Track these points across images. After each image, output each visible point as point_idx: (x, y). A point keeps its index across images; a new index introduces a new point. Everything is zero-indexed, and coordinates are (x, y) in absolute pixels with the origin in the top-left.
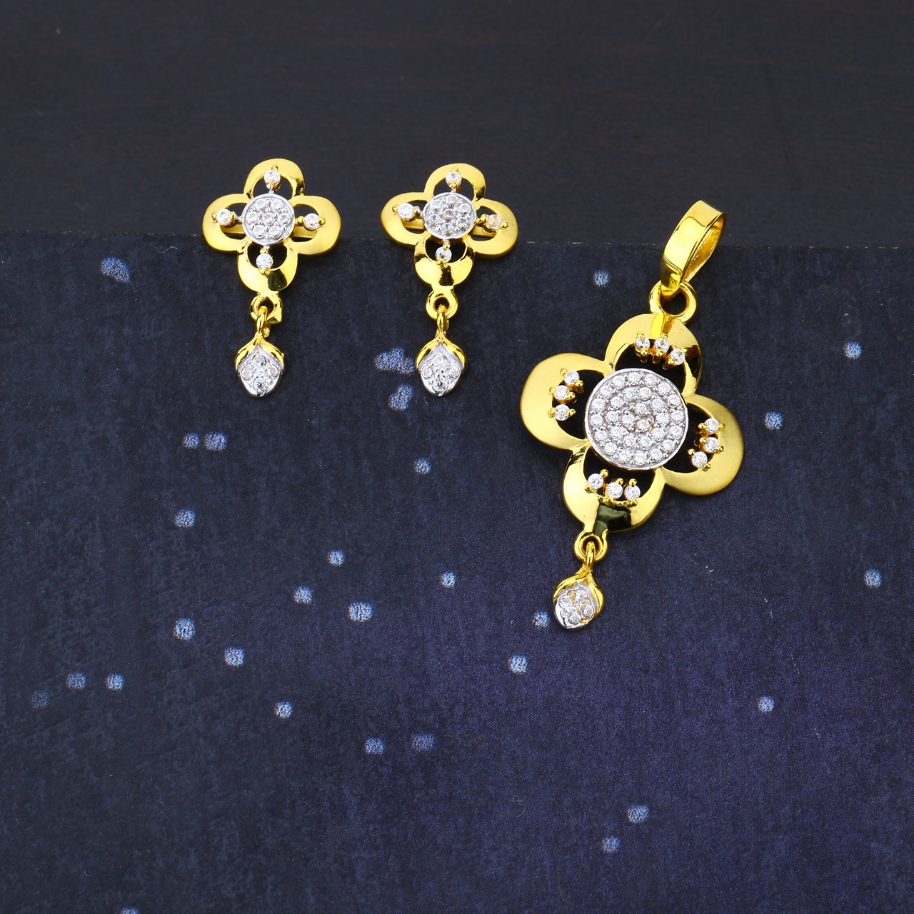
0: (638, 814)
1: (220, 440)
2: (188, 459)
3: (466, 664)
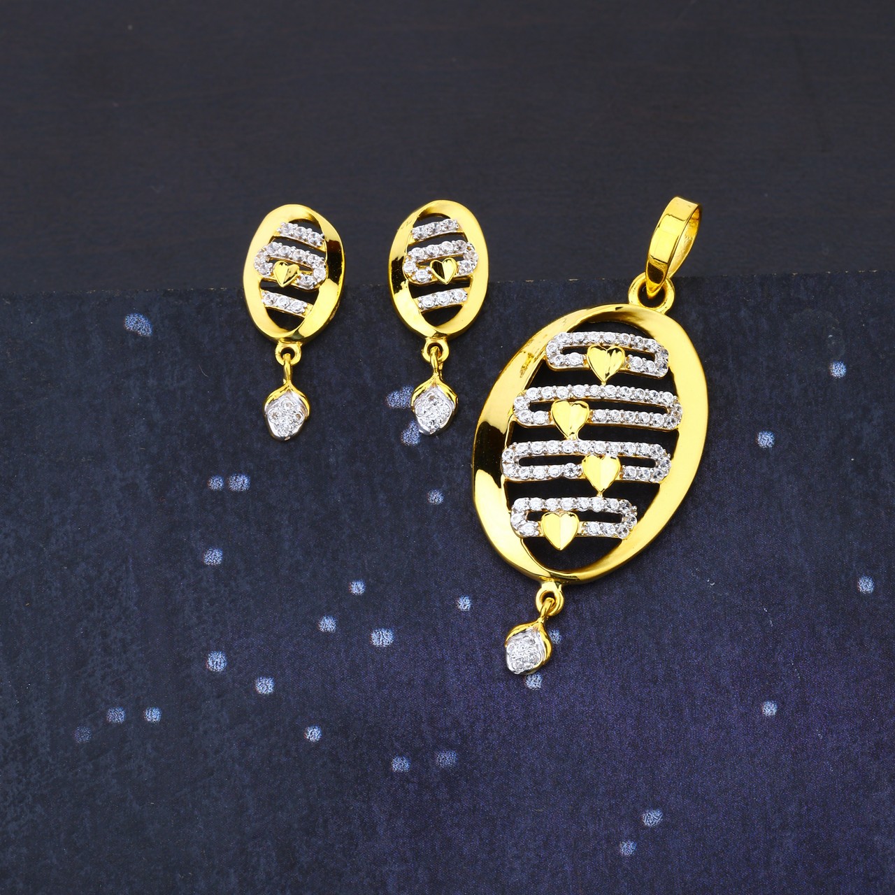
0: (652, 818)
1: (244, 480)
2: (214, 500)
3: (484, 683)
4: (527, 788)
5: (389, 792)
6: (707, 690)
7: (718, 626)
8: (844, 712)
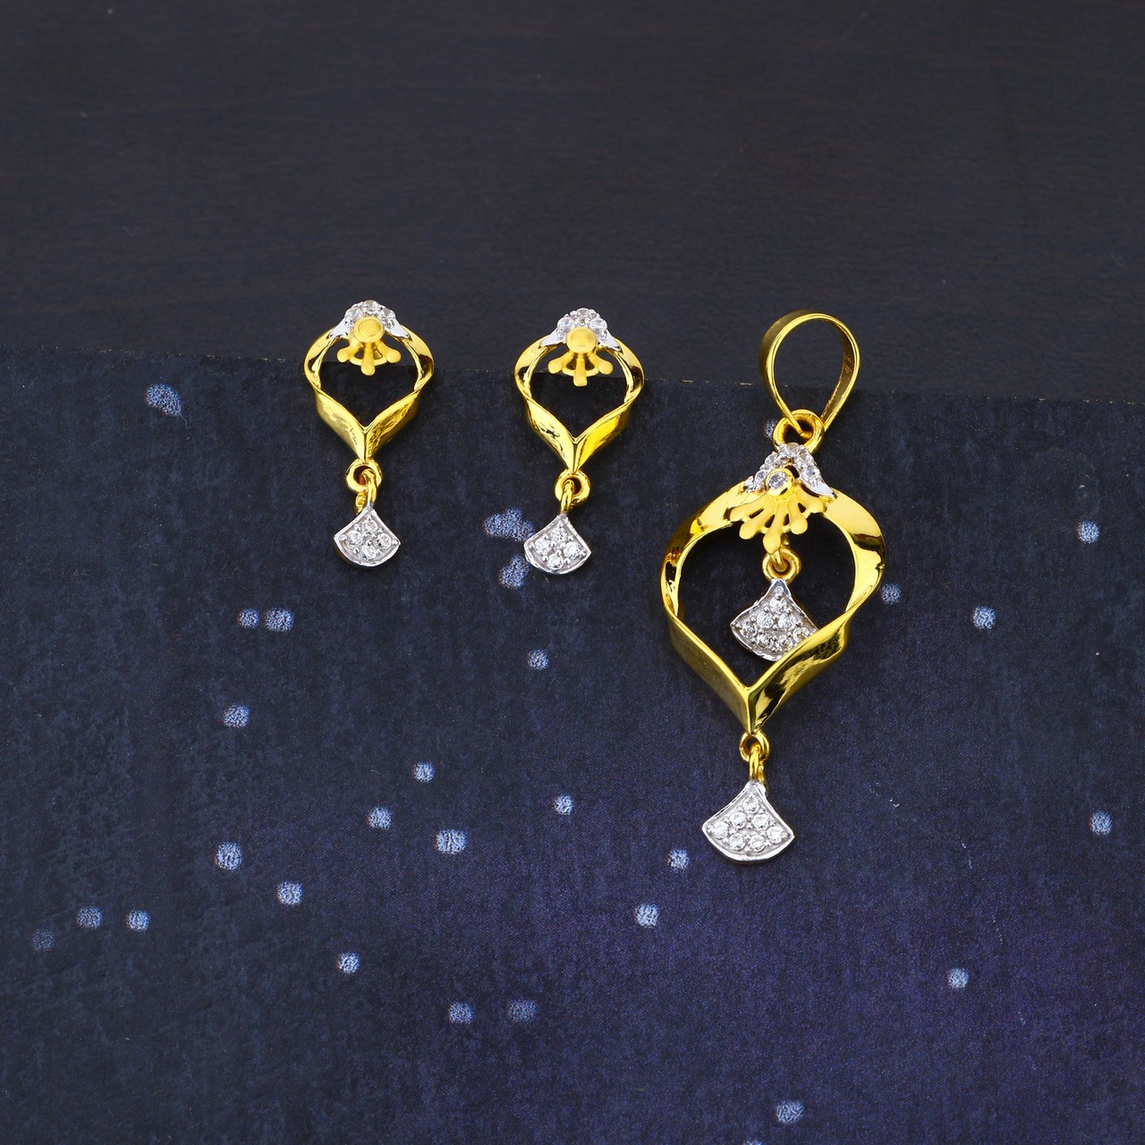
0: (789, 1112)
1: (285, 618)
2: (244, 641)
4: (625, 1058)
5: (442, 1048)
6: (877, 946)
7: (899, 861)
8: (1057, 990)
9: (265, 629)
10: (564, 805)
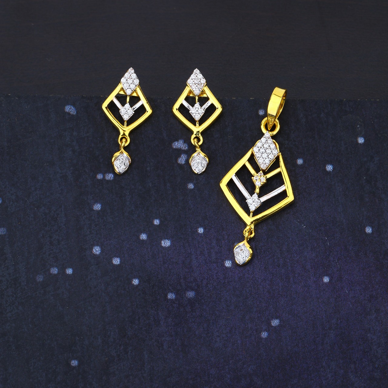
0: (275, 323)
1: (111, 176)
2: (99, 183)
3: (207, 263)
4: (224, 308)
5: (166, 307)
6: (300, 270)
7: (306, 244)
8: (357, 282)
9: (105, 180)
10: (201, 230)
